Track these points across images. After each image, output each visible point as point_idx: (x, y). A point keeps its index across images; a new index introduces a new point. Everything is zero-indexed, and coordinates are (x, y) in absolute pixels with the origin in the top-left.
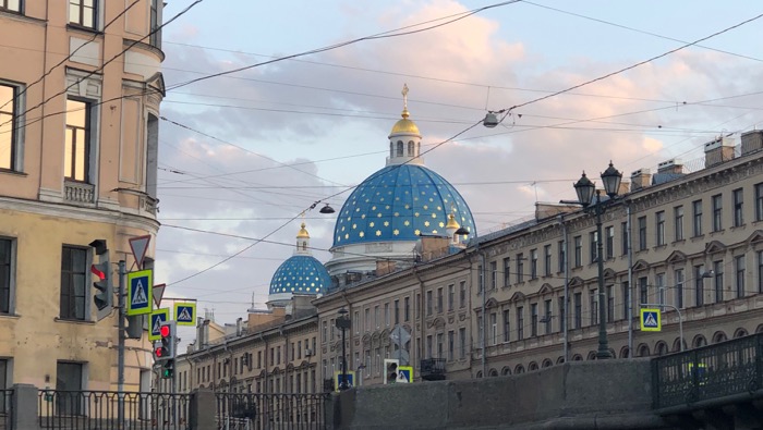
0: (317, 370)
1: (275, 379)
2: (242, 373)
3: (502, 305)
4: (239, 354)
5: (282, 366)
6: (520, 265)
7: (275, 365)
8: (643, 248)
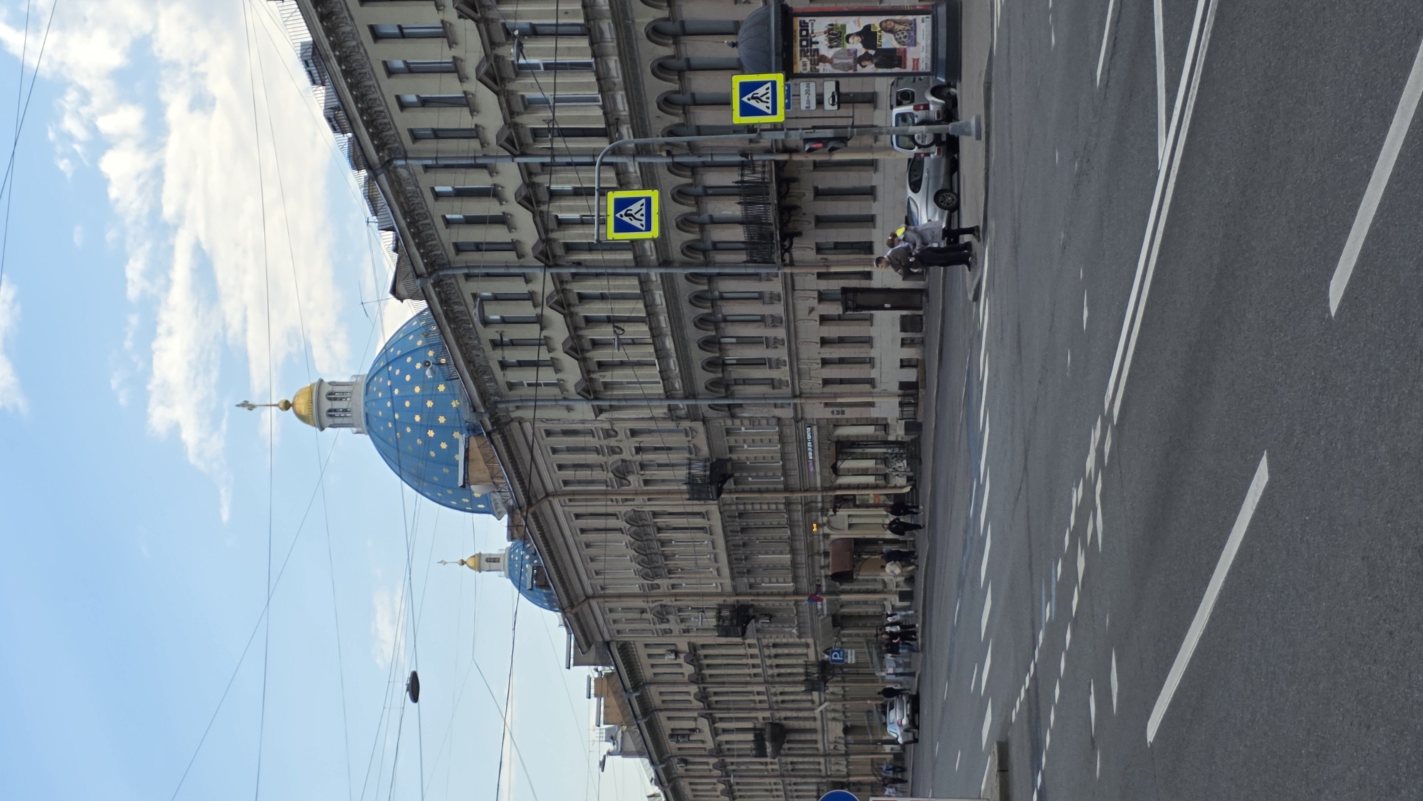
0: (700, 641)
1: (714, 699)
2: (703, 742)
3: (589, 372)
4: (672, 746)
5: (694, 689)
6: (513, 343)
7: (691, 698)
8: (475, 133)
